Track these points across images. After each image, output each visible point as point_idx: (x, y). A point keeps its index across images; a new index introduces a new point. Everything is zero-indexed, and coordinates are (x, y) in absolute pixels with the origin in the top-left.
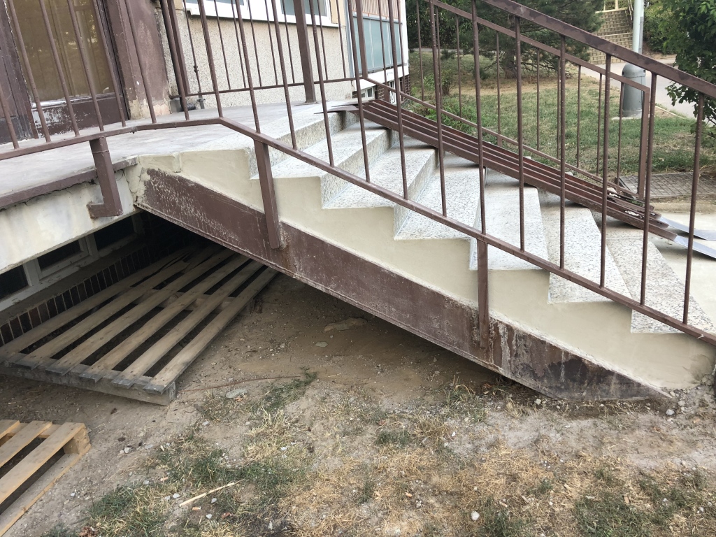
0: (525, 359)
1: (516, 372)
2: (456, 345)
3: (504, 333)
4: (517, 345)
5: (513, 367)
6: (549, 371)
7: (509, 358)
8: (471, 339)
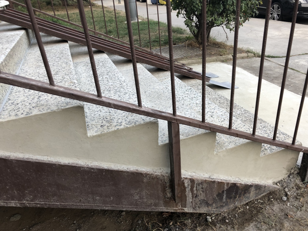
0: (202, 197)
1: (196, 207)
2: (153, 205)
3: (188, 185)
4: (196, 190)
5: (194, 204)
6: (217, 198)
7: (191, 200)
8: (165, 197)
